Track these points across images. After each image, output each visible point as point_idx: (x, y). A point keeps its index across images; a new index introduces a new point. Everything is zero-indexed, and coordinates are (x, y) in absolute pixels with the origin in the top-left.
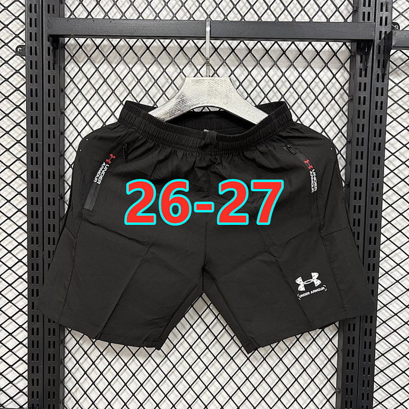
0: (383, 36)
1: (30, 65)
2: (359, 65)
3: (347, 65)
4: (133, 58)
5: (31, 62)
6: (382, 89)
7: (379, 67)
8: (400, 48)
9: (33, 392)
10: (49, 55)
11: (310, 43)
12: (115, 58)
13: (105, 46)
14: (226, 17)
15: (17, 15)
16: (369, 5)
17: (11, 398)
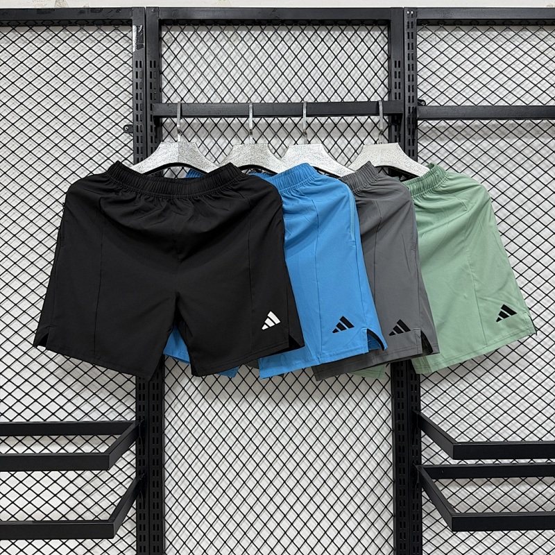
0: (411, 111)
1: (137, 140)
2: (394, 133)
3: (386, 133)
4: (217, 133)
5: (138, 137)
6: (413, 151)
7: (409, 134)
8: (425, 119)
9: (140, 406)
10: (152, 131)
11: (356, 117)
12: (203, 133)
13: (195, 124)
14: (289, 99)
15: (125, 101)
16: (400, 88)
17: (120, 414)
